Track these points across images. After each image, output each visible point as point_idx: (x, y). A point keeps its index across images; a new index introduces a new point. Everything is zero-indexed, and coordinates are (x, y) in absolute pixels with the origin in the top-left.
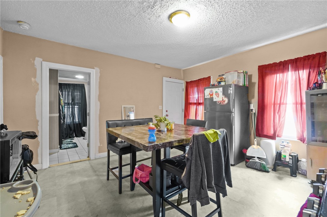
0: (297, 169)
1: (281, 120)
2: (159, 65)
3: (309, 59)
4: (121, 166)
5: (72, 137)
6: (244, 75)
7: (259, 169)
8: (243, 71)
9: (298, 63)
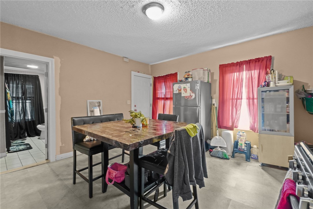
0: (250, 155)
1: (238, 112)
2: (127, 58)
3: (259, 61)
4: (91, 166)
5: (24, 137)
6: (208, 73)
7: (221, 157)
8: (207, 69)
9: (251, 64)
